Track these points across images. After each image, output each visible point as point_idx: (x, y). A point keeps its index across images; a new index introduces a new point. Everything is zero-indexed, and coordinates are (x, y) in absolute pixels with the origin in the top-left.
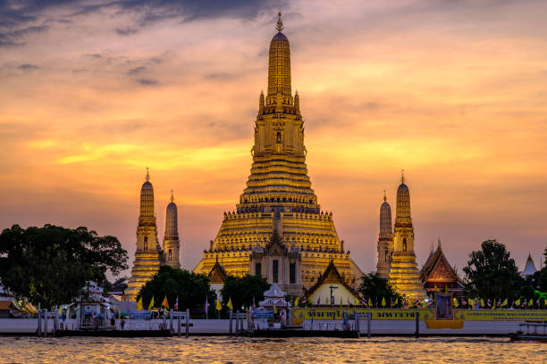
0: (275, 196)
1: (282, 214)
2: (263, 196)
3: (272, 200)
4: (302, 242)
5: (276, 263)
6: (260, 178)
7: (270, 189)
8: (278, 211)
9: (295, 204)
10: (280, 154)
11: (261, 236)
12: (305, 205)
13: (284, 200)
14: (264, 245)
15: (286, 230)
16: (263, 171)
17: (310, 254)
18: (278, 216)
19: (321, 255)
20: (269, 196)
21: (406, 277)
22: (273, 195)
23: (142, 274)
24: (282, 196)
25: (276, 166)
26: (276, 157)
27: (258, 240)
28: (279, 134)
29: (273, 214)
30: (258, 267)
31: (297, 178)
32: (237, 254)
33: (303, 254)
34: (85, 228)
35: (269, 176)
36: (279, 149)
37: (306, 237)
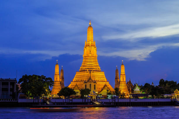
0: (90, 67)
1: (91, 72)
2: (86, 67)
3: (89, 68)
4: (97, 79)
5: (90, 84)
6: (85, 63)
7: (88, 65)
8: (90, 71)
9: (95, 69)
10: (91, 57)
11: (86, 78)
12: (97, 70)
13: (92, 68)
14: (87, 80)
15: (92, 76)
16: (86, 61)
17: (99, 82)
18: (90, 73)
19: (102, 82)
20: (88, 67)
21: (124, 88)
22: (89, 67)
23: (56, 87)
24: (91, 67)
25: (90, 59)
26: (89, 57)
27: (85, 79)
28: (90, 51)
29: (89, 72)
30: (86, 85)
31: (95, 63)
32: (80, 82)
33: (97, 82)
34: (43, 76)
35: (88, 62)
36: (90, 55)
37: (97, 78)
